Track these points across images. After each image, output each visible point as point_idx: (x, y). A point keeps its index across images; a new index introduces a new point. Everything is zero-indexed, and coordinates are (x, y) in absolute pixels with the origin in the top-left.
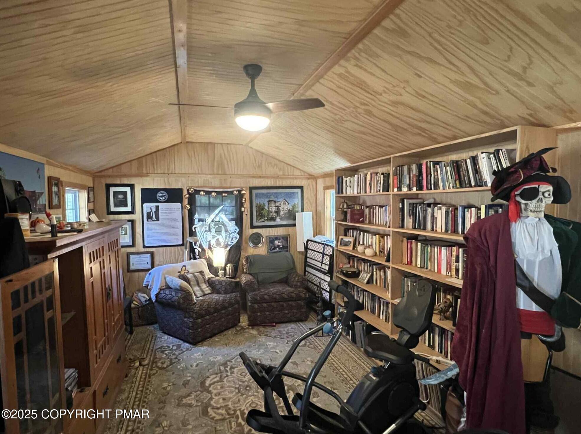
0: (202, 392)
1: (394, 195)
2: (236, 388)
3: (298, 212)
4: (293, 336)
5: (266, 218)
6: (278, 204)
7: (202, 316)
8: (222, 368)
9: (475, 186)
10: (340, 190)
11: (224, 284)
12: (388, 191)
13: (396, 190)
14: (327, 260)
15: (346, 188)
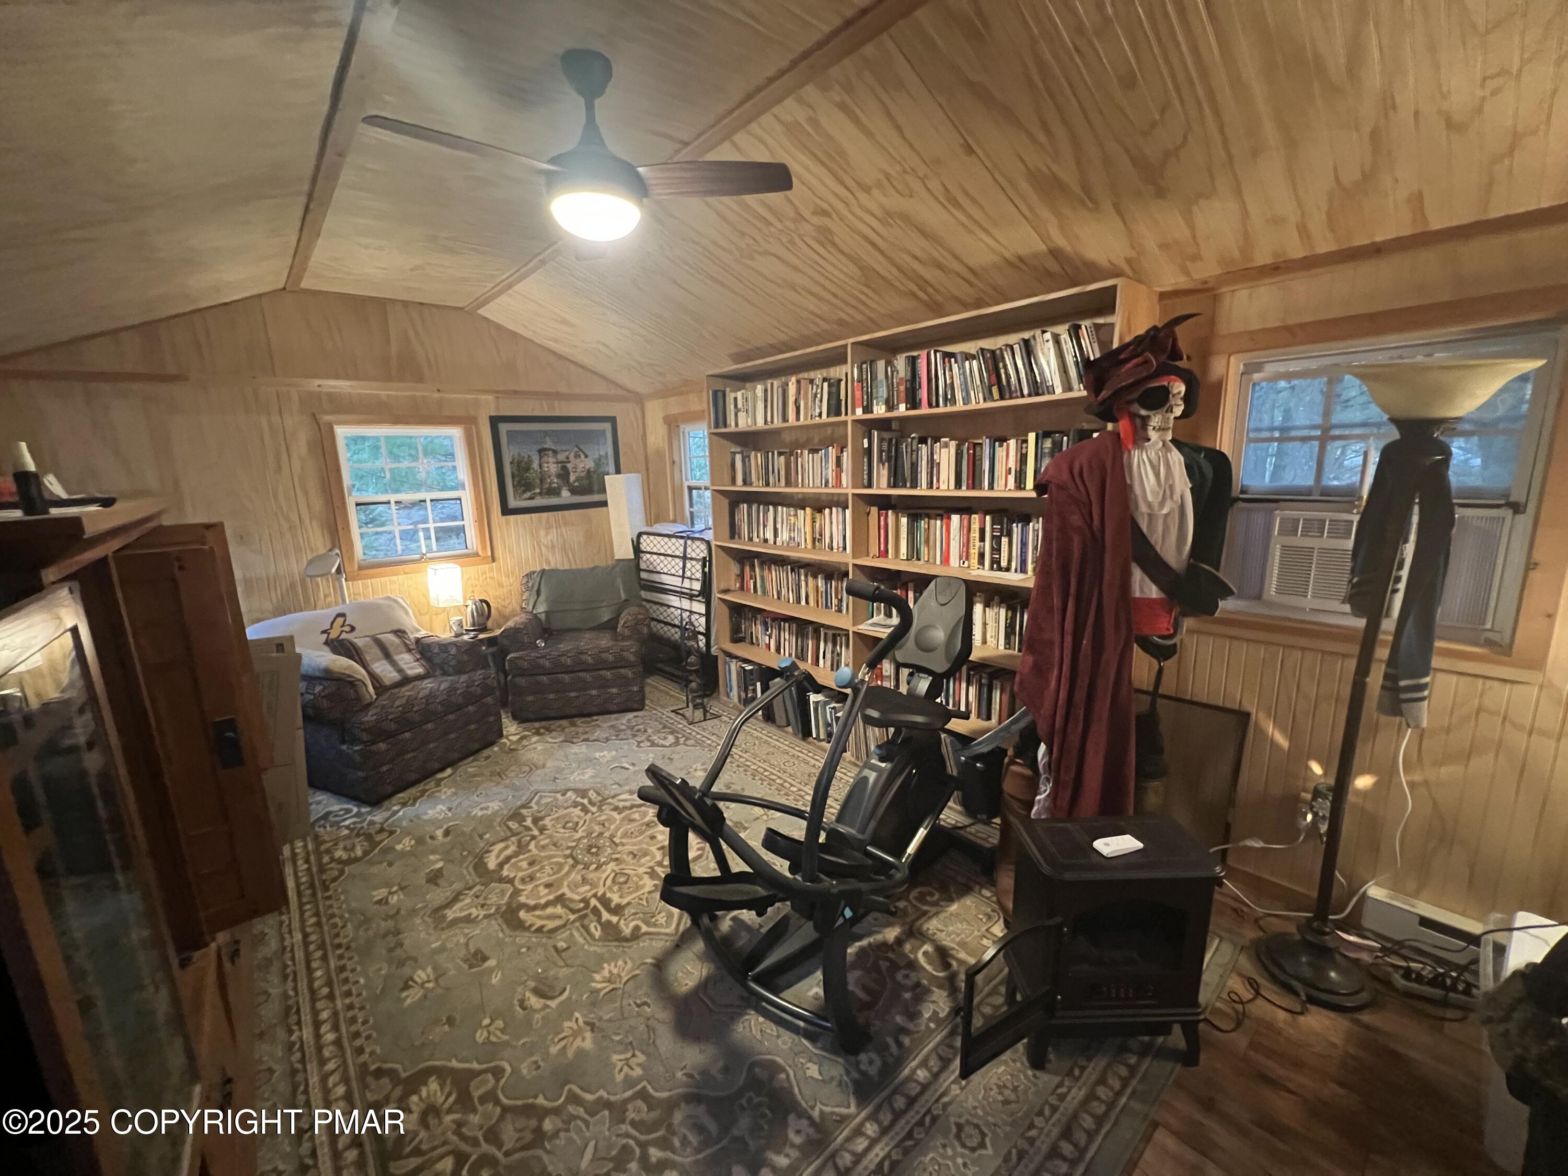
0: (486, 885)
1: (855, 422)
2: (566, 857)
3: (608, 474)
4: (645, 731)
5: (538, 491)
6: (561, 457)
7: (388, 735)
8: (513, 825)
9: (1030, 395)
10: (720, 419)
11: (453, 651)
12: (838, 414)
13: (859, 411)
14: (695, 570)
15: (736, 415)
